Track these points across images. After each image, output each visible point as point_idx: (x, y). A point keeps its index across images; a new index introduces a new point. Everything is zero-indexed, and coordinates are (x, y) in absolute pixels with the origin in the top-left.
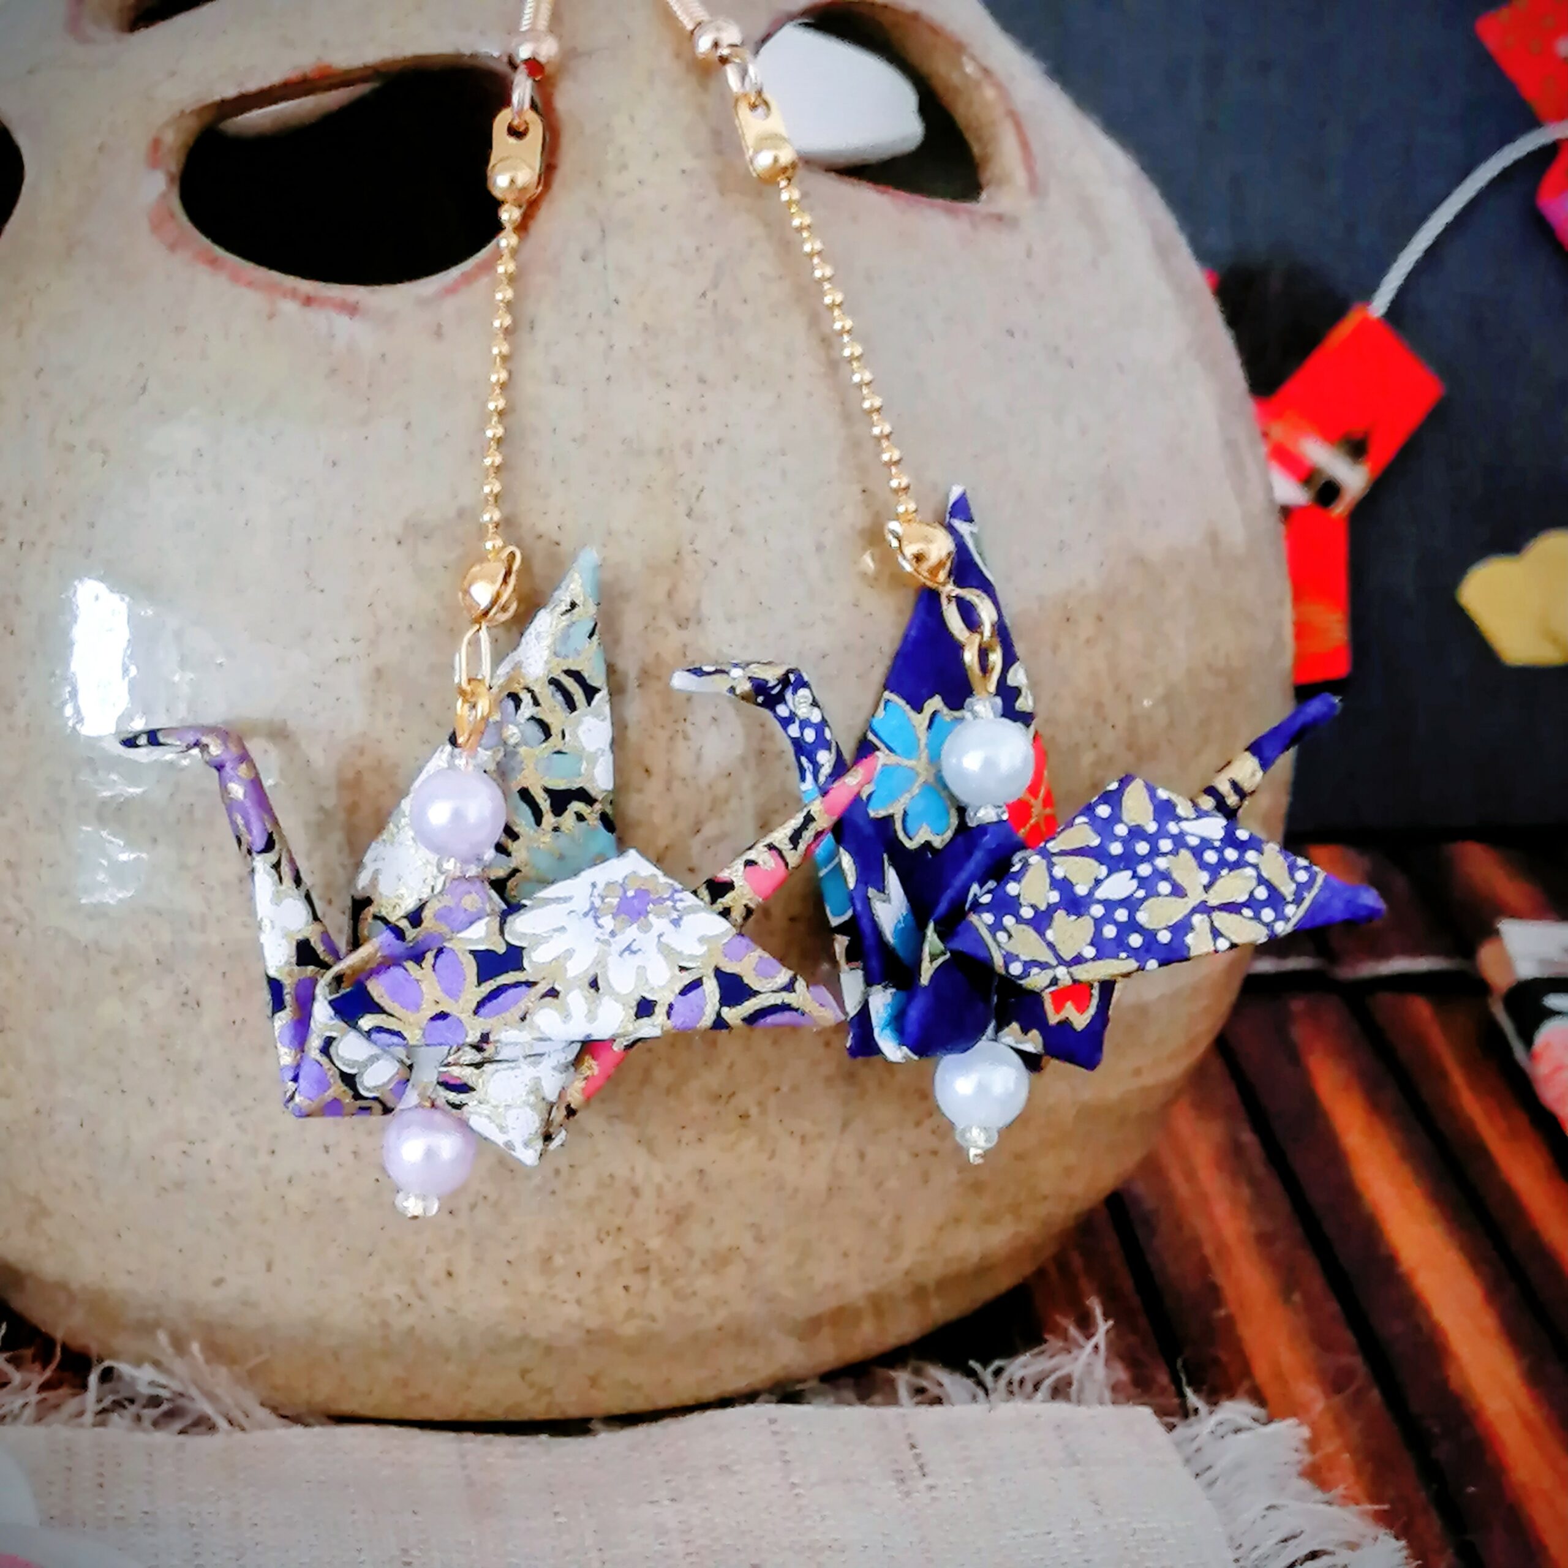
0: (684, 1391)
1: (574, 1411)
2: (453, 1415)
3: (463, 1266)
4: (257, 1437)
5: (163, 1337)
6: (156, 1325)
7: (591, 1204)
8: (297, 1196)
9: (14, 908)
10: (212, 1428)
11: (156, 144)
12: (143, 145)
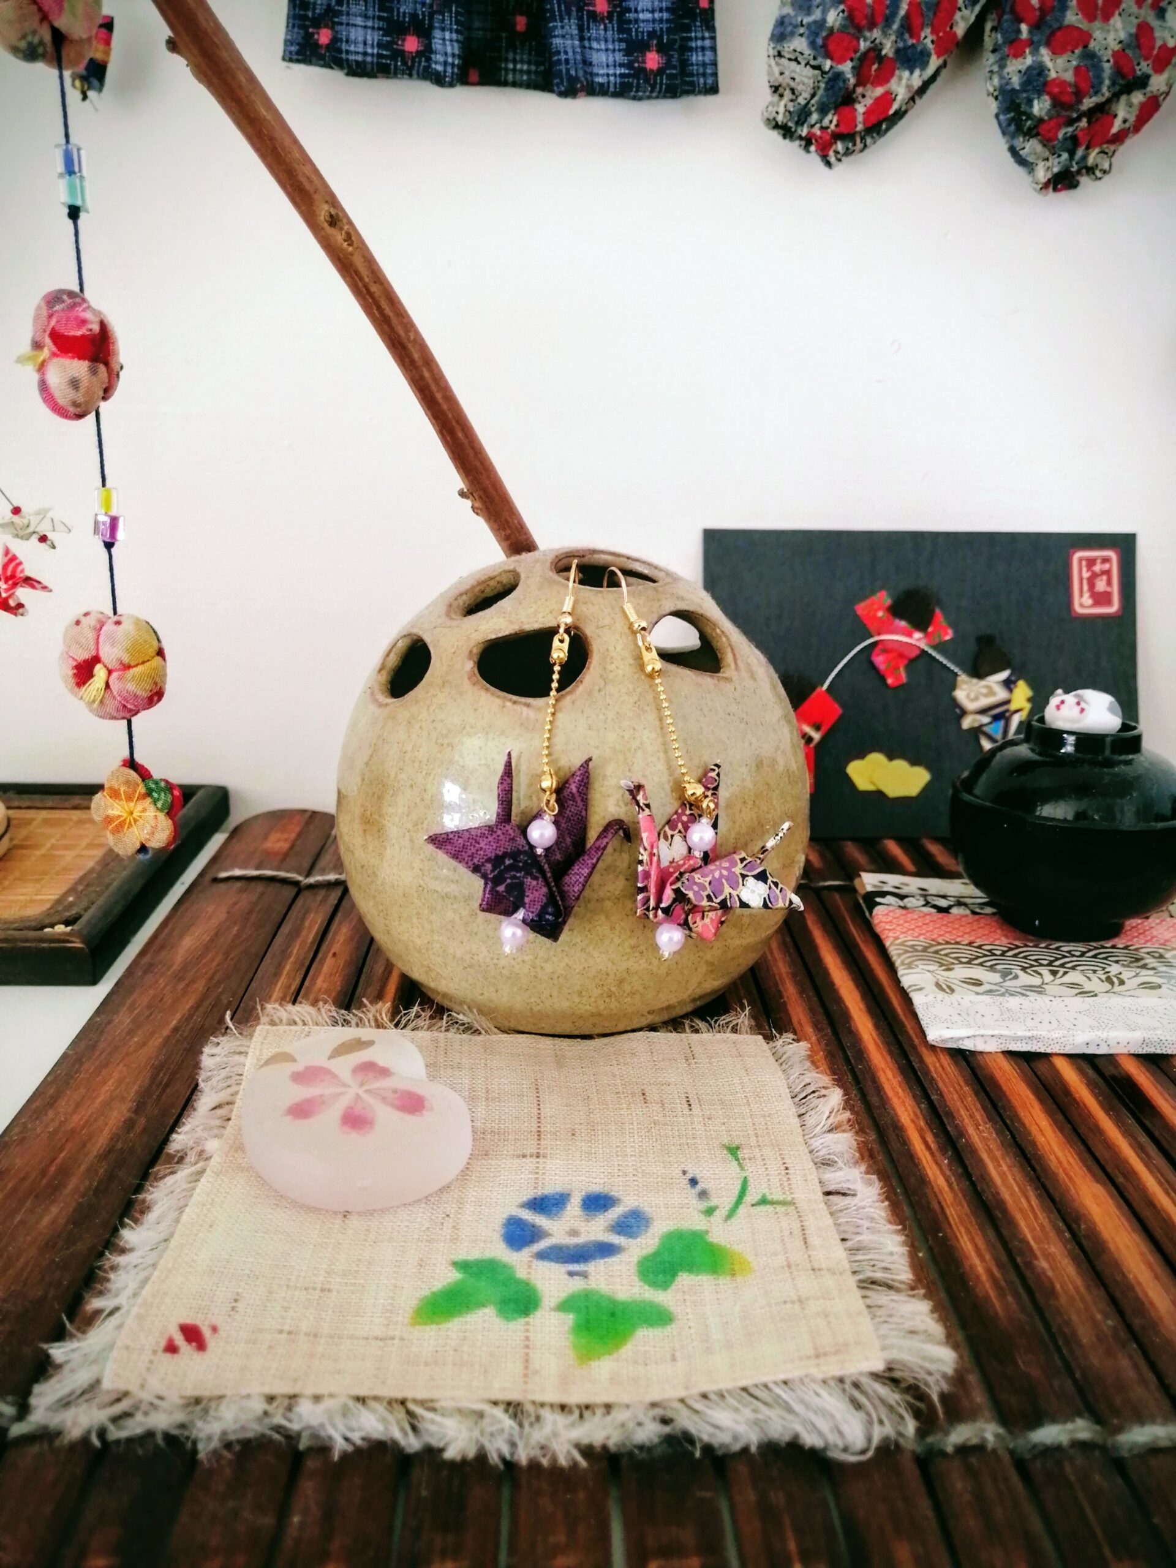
0: (621, 1028)
1: (587, 1033)
2: (552, 1032)
3: (555, 993)
4: (493, 1037)
5: (466, 1007)
6: (464, 1002)
7: (594, 977)
8: (506, 972)
9: (422, 883)
10: (480, 1033)
11: (471, 652)
12: (466, 652)
